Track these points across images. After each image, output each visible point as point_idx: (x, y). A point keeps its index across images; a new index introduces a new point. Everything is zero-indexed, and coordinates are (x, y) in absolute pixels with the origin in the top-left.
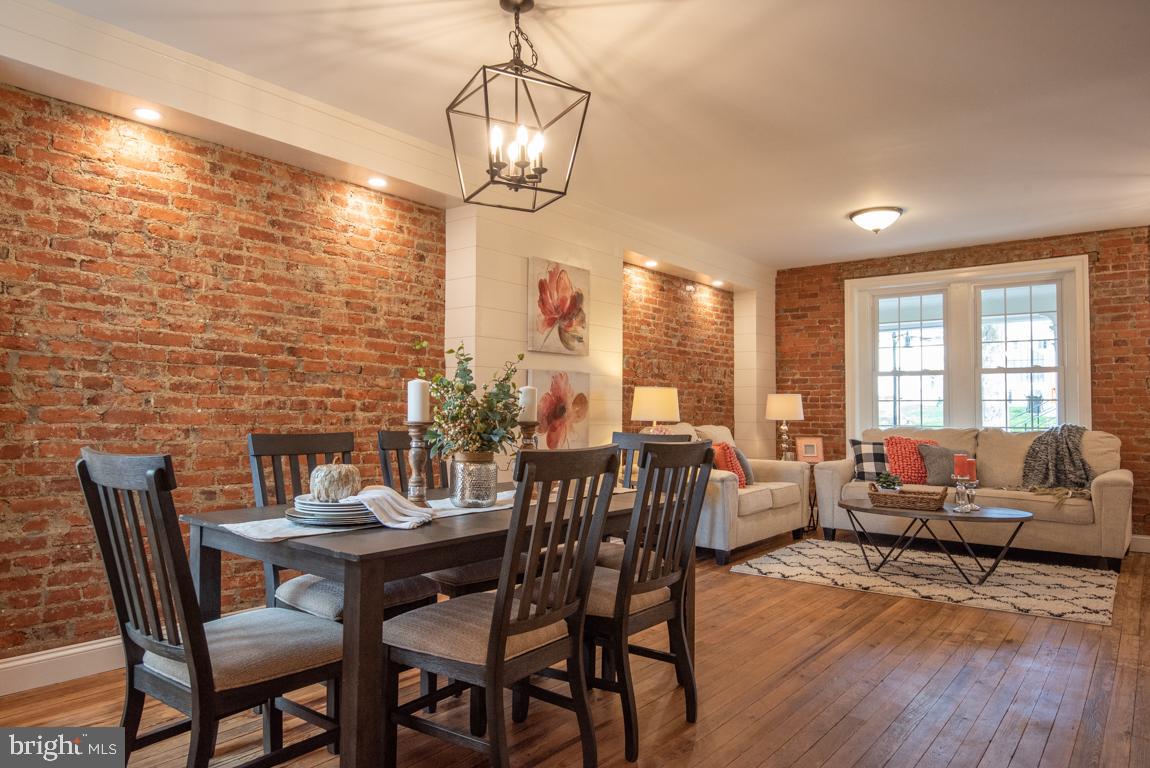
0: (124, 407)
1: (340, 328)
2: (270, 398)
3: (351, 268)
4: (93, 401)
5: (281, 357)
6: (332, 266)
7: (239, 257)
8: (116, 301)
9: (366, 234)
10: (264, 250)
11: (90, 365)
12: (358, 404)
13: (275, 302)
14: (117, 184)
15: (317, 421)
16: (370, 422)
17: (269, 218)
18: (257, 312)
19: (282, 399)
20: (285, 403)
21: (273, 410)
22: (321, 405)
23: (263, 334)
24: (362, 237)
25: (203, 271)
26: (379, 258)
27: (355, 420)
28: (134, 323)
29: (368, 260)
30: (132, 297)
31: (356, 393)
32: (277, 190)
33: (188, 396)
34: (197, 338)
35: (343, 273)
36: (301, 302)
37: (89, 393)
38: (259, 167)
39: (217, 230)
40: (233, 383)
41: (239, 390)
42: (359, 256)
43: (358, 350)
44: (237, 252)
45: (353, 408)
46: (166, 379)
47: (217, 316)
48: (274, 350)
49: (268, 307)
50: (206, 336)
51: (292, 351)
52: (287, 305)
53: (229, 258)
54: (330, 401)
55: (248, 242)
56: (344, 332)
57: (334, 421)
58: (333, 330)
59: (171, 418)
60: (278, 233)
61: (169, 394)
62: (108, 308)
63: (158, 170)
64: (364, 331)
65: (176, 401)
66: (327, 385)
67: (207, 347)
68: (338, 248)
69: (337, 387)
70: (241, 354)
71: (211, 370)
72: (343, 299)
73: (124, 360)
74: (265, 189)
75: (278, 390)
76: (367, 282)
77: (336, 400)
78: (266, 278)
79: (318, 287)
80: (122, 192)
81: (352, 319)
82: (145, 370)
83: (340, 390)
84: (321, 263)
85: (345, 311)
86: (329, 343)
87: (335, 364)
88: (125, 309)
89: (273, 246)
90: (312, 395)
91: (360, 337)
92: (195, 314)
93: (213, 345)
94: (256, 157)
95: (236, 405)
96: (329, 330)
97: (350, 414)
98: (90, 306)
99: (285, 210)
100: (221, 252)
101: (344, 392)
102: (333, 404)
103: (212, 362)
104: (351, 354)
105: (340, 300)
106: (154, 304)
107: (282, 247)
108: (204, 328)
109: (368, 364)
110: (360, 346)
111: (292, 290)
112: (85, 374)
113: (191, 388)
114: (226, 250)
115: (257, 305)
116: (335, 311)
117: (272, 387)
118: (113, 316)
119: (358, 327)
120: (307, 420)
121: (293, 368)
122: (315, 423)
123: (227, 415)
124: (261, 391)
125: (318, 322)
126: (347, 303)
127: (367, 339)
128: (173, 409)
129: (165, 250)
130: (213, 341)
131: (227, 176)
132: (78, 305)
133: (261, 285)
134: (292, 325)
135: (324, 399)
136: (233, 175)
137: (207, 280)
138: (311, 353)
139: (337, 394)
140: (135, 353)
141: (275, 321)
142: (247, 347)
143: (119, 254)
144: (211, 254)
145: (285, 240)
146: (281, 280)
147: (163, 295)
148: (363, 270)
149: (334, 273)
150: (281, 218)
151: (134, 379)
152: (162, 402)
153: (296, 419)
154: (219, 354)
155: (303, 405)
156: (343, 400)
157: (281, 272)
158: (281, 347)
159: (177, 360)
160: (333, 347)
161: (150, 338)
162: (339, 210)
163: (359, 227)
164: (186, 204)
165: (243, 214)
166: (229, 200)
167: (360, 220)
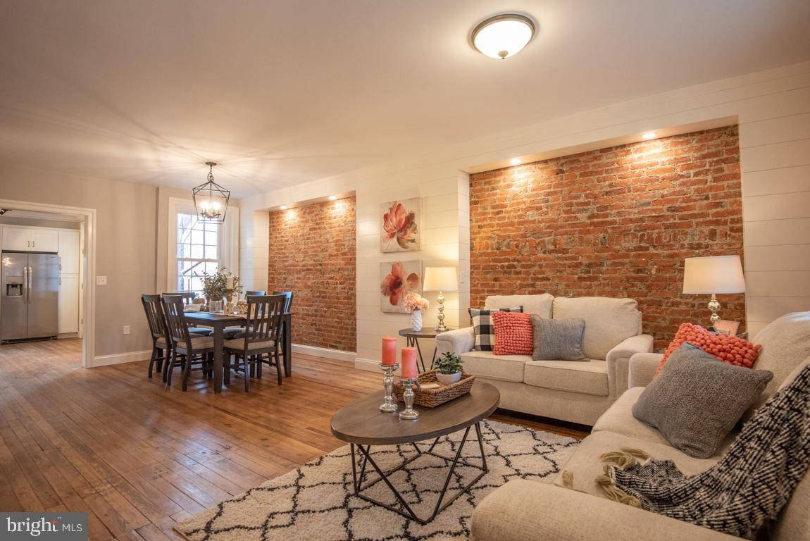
2: (315, 281)
3: (336, 231)
4: (285, 282)
5: (318, 267)
6: (331, 232)
8: (288, 257)
9: (341, 217)
10: (314, 233)
11: (284, 274)
14: (288, 226)
15: (327, 289)
16: (342, 289)
17: (316, 223)
18: (313, 254)
19: (318, 281)
21: (316, 284)
22: (328, 283)
23: (314, 261)
25: (303, 244)
26: (345, 224)
27: (337, 288)
28: (291, 262)
29: (342, 226)
30: (290, 255)
31: (338, 278)
32: (318, 212)
34: (301, 264)
35: (334, 234)
36: (323, 248)
38: (313, 208)
39: (305, 231)
40: (308, 276)
41: (309, 278)
42: (339, 226)
43: (339, 261)
44: (309, 236)
45: (337, 284)
46: (296, 276)
47: (305, 257)
48: (316, 265)
49: (315, 251)
50: (303, 263)
51: (320, 265)
52: (319, 250)
53: (308, 239)
54: (330, 281)
55: (311, 232)
56: (335, 255)
57: (331, 288)
58: (332, 256)
59: (296, 287)
60: (317, 227)
61: (296, 280)
62: (287, 259)
63: (295, 219)
66: (330, 276)
68: (333, 225)
69: (332, 276)
70: (309, 267)
71: (303, 273)
73: (289, 272)
74: (315, 213)
75: (317, 278)
76: (342, 235)
77: (332, 281)
79: (327, 241)
80: (289, 228)
81: (337, 250)
82: (292, 274)
84: (328, 232)
85: (335, 248)
87: (332, 268)
88: (290, 259)
89: (316, 231)
90: (326, 279)
91: (340, 257)
92: (300, 257)
93: (304, 266)
96: (331, 256)
97: (336, 286)
98: (284, 259)
99: (319, 218)
100: (305, 237)
101: (334, 278)
103: (304, 271)
104: (336, 263)
105: (333, 244)
106: (294, 256)
107: (319, 231)
108: (303, 261)
109: (341, 266)
111: (320, 244)
112: (284, 276)
113: (300, 278)
114: (307, 237)
116: (332, 249)
118: (288, 261)
119: (339, 253)
120: (324, 288)
121: (320, 271)
123: (307, 286)
124: (314, 279)
125: (327, 253)
126: (336, 245)
127: (342, 257)
129: (296, 241)
131: (307, 214)
133: (314, 245)
134: (321, 256)
136: (309, 214)
137: (303, 246)
138: (325, 264)
139: (332, 278)
140: (290, 269)
141: (316, 255)
142: (310, 265)
143: (289, 244)
144: (304, 239)
145: (320, 228)
146: (318, 241)
147: (296, 253)
148: (340, 231)
150: (318, 221)
153: (321, 287)
154: (305, 268)
155: (323, 282)
156: (334, 281)
157: (318, 239)
158: (318, 263)
159: (297, 271)
160: (332, 262)
161: (293, 265)
162: (333, 211)
163: (340, 215)
164: (299, 226)
165: (310, 224)
166: (307, 221)
167: (340, 212)
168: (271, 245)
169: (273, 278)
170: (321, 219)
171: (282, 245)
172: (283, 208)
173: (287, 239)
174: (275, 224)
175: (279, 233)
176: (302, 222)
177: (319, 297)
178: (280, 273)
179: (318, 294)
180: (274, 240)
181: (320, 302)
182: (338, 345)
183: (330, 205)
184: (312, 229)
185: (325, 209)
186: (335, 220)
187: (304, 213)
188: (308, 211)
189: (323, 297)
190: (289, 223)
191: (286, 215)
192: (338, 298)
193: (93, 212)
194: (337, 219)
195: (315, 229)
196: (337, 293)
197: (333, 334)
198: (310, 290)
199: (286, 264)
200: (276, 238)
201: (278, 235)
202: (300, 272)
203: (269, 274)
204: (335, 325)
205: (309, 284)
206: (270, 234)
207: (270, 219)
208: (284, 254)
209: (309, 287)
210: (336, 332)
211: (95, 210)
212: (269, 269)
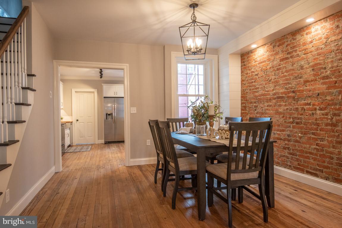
0: (260, 111)
1: (310, 80)
2: (287, 107)
3: (314, 56)
4: (255, 110)
5: (290, 95)
6: (306, 58)
7: (280, 68)
8: (258, 88)
9: (320, 39)
10: (286, 63)
11: (255, 102)
12: (318, 108)
13: (288, 78)
14: (258, 62)
17: (287, 53)
18: (284, 82)
19: (291, 107)
20: (291, 109)
21: (288, 111)
22: (303, 109)
23: (286, 89)
24: (319, 41)
25: (273, 75)
27: (316, 114)
28: (261, 92)
29: (322, 49)
30: (260, 86)
31: (317, 103)
32: (289, 42)
33: (270, 108)
34: (271, 93)
35: (310, 60)
36: (296, 75)
37: (255, 108)
38: (284, 39)
39: (275, 63)
40: (279, 104)
41: (280, 105)
42: (317, 49)
43: (317, 86)
44: (279, 67)
45: (315, 109)
46: (266, 104)
47: (275, 86)
48: (289, 93)
49: (287, 80)
50: (273, 92)
51: (294, 92)
52: (292, 77)
53: (278, 69)
54: (306, 107)
55: (282, 63)
56: (312, 81)
57: (307, 114)
58: (308, 81)
60: (289, 56)
61: (266, 108)
62: (257, 90)
63: (264, 55)
64: (320, 79)
65: (267, 109)
66: (305, 102)
67: (273, 95)
68: (309, 51)
69: (309, 102)
70: (280, 95)
71: (274, 101)
72: (311, 69)
73: (260, 101)
74: (286, 44)
75: (290, 105)
76: (321, 58)
77: (308, 107)
78: (287, 71)
79: (302, 67)
80: (259, 64)
81: (315, 75)
82: (263, 103)
83: (310, 103)
84: (303, 59)
85: (312, 73)
86: (306, 87)
87: (308, 94)
88: (260, 90)
89: (288, 60)
90: (300, 106)
91: (319, 81)
92: (271, 87)
93: (274, 94)
94: (283, 37)
95: (279, 110)
96: (306, 82)
97: (314, 112)
98: (255, 90)
99: (291, 48)
100: (275, 69)
101: (312, 104)
102: (307, 108)
103: (275, 99)
104: (314, 89)
105: (309, 70)
106: (264, 87)
107: (291, 60)
108: (273, 90)
109: (321, 91)
110: (319, 85)
111: (294, 72)
112: (254, 104)
113: (270, 106)
114: (277, 68)
115: (284, 80)
116: (308, 74)
117: (288, 104)
118: (258, 91)
119: (317, 77)
120: (298, 114)
121: (294, 97)
122: (301, 115)
123: (278, 113)
124: (285, 105)
125: (302, 80)
126: (313, 70)
128: (267, 111)
129: (266, 73)
130: (274, 93)
131: (277, 47)
132: (253, 91)
133: (285, 74)
134: (294, 83)
135: (304, 107)
136: (278, 46)
137: (273, 77)
138: (299, 91)
139: (309, 104)
141: (289, 83)
142: (282, 93)
143: (259, 77)
144: (274, 70)
145: (291, 57)
146: (290, 70)
147: (266, 84)
148: (319, 54)
149: (307, 60)
150: (290, 51)
151: (261, 105)
152: (266, 110)
153: (295, 114)
154: (275, 96)
155: (297, 109)
156: (311, 106)
157: (291, 68)
158: (291, 91)
159: (268, 99)
160: (308, 88)
161: (263, 95)
162: (309, 36)
163: (317, 38)
164: (269, 60)
165: (281, 55)
166: (277, 54)
167: (318, 35)
168: (242, 81)
169: (245, 107)
170: (294, 47)
171: (252, 79)
172: (254, 46)
173: (256, 73)
174: (246, 63)
175: (250, 70)
176: (272, 55)
177: (292, 123)
178: (251, 103)
179: (291, 120)
180: (246, 76)
181: (294, 127)
182: (318, 173)
183: (304, 31)
184: (282, 60)
185: (298, 37)
186: (311, 45)
187: (274, 47)
188: (278, 44)
189: (297, 123)
190: (258, 59)
191: (255, 53)
192: (318, 125)
193: (127, 66)
194: (314, 42)
195: (287, 58)
196: (316, 119)
197: (312, 161)
198: (282, 116)
199: (257, 94)
200: (247, 74)
201: (248, 72)
202: (270, 100)
203: (242, 103)
204: (315, 152)
205: (281, 110)
206: (242, 72)
207: (242, 60)
208: (255, 86)
209: (280, 113)
210: (315, 159)
211: (128, 65)
212: (242, 100)
